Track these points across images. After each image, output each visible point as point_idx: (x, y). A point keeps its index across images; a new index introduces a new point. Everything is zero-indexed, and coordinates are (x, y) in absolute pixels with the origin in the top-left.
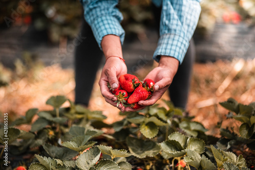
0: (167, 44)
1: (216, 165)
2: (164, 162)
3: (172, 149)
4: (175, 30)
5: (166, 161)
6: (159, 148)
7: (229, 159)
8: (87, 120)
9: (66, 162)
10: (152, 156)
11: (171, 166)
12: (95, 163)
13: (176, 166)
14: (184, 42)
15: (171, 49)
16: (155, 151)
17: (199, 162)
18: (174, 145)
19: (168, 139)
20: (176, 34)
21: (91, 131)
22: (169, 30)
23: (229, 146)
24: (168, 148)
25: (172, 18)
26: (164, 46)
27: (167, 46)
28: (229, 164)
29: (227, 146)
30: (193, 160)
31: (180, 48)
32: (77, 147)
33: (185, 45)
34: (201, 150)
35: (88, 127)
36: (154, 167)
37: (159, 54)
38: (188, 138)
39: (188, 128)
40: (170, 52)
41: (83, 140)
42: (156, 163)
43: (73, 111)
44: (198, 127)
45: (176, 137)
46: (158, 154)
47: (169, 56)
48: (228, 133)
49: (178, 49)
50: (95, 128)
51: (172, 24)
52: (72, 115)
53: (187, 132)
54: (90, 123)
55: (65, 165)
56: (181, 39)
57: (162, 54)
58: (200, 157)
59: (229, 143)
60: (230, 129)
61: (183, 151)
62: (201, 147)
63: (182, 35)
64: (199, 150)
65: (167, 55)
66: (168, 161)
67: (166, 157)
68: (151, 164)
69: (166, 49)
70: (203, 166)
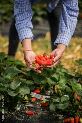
0: (61, 38)
1: (72, 90)
2: (49, 86)
3: (53, 81)
4: (64, 31)
5: (50, 86)
6: (47, 80)
7: (78, 88)
8: (15, 65)
9: (5, 84)
10: (44, 83)
11: (52, 87)
12: (18, 86)
13: (54, 88)
14: (69, 37)
15: (62, 40)
16: (45, 81)
17: (65, 88)
18: (54, 79)
19: (51, 76)
20: (65, 33)
21: (17, 71)
22: (62, 31)
23: (78, 81)
24: (51, 80)
25: (63, 25)
26: (59, 39)
27: (60, 39)
28: (78, 90)
29: (77, 80)
30: (62, 87)
31: (66, 40)
32: (10, 78)
33: (69, 38)
34: (66, 82)
35: (15, 68)
36: (44, 88)
37: (57, 42)
38: (60, 76)
39: (60, 71)
40: (61, 42)
41: (13, 75)
42: (45, 86)
43: (8, 60)
44: (65, 71)
45: (55, 76)
46: (46, 82)
47: (61, 44)
48: (78, 75)
49: (65, 40)
50: (18, 69)
51: (63, 29)
52: (8, 62)
53: (60, 73)
54: (16, 66)
55: (5, 86)
56: (67, 36)
57: (58, 43)
58: (65, 86)
59: (78, 79)
60: (79, 73)
61: (58, 82)
62: (66, 81)
63: (67, 33)
64: (65, 82)
65: (60, 43)
66: (51, 86)
67: (50, 84)
68: (43, 86)
69: (60, 40)
70: (66, 90)
